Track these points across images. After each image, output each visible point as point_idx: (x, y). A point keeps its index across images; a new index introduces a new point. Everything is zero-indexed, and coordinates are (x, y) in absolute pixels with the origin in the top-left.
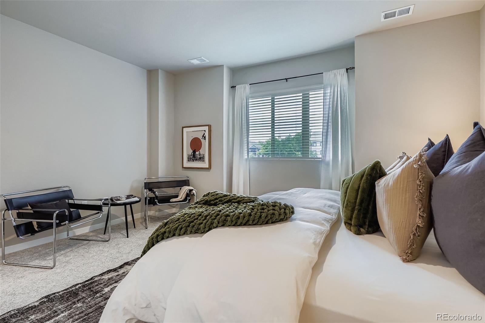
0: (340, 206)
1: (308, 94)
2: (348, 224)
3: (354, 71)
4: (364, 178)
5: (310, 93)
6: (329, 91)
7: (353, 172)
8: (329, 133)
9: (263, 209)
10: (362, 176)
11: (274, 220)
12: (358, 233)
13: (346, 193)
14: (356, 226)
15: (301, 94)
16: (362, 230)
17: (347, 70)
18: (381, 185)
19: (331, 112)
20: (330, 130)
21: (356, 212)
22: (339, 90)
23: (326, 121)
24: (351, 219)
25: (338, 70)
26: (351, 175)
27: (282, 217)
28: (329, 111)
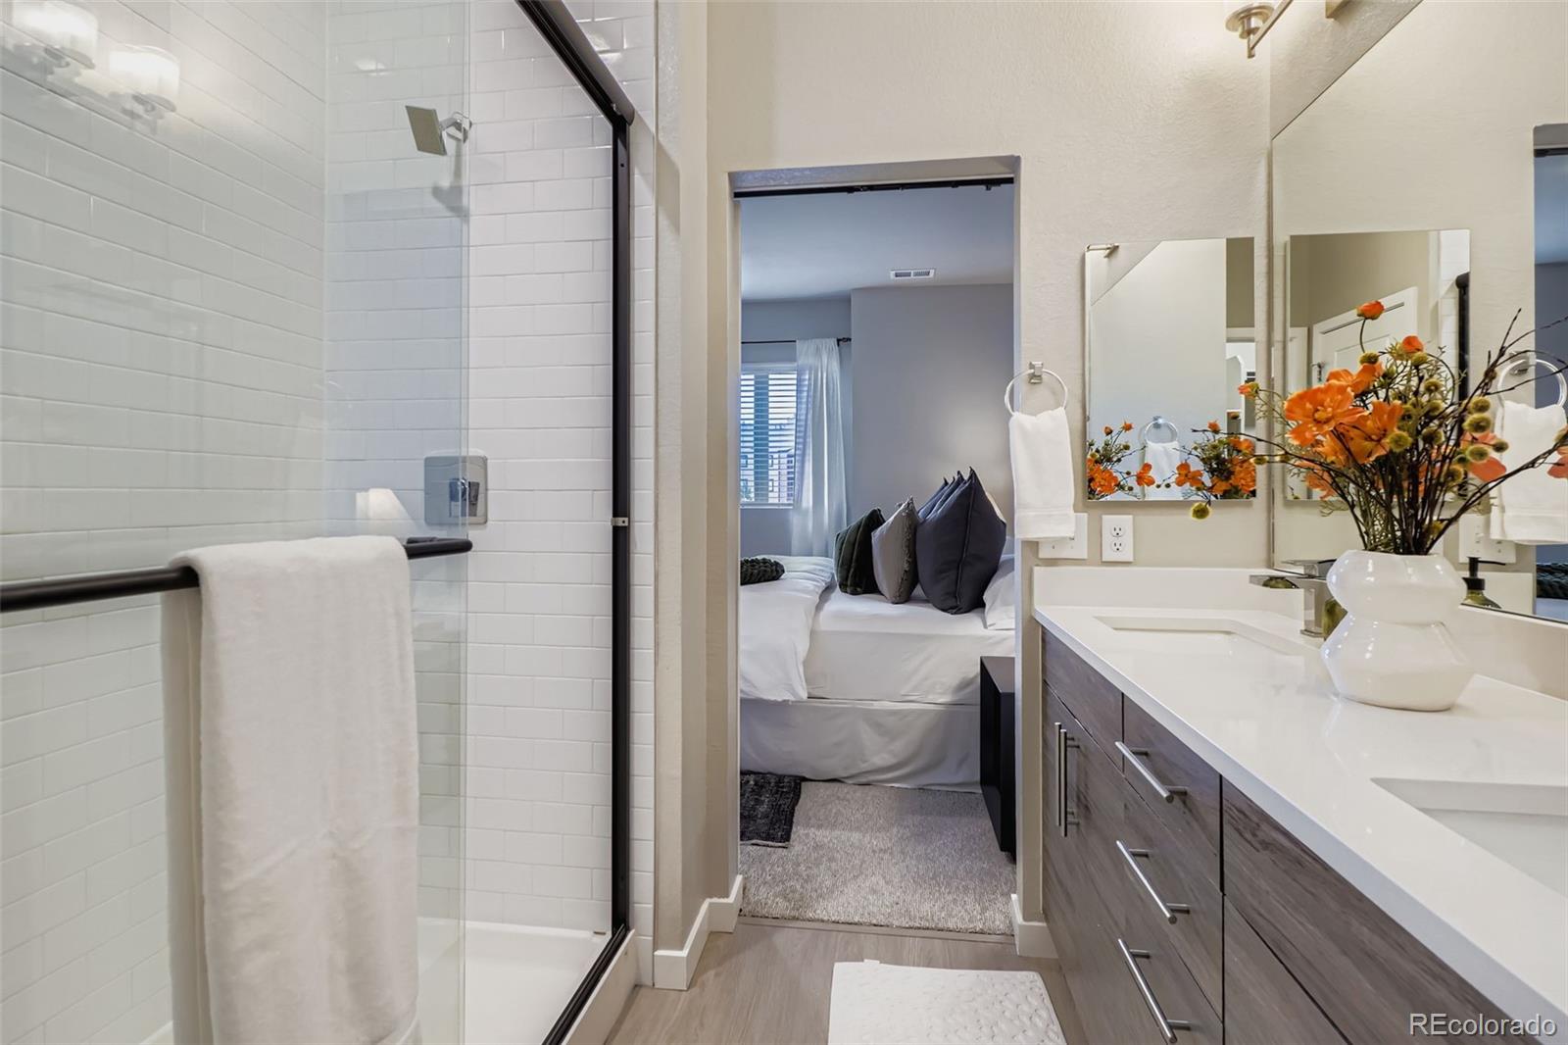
0: (834, 572)
1: (767, 377)
2: (843, 587)
3: (850, 346)
4: (861, 529)
5: (771, 376)
6: (807, 377)
7: (848, 525)
8: (807, 458)
9: (753, 566)
10: (859, 527)
11: (767, 576)
12: (854, 593)
13: (841, 549)
14: (851, 585)
15: (752, 377)
16: (859, 589)
17: (838, 341)
18: (876, 535)
19: (810, 416)
20: (810, 452)
21: (852, 570)
22: (825, 381)
23: (802, 434)
24: (847, 580)
25: (824, 341)
26: (845, 528)
27: (775, 574)
28: (807, 414)
